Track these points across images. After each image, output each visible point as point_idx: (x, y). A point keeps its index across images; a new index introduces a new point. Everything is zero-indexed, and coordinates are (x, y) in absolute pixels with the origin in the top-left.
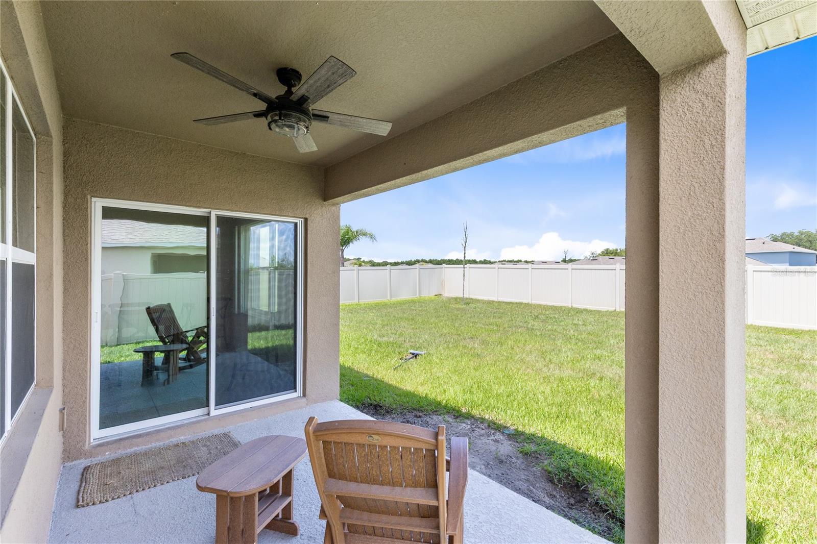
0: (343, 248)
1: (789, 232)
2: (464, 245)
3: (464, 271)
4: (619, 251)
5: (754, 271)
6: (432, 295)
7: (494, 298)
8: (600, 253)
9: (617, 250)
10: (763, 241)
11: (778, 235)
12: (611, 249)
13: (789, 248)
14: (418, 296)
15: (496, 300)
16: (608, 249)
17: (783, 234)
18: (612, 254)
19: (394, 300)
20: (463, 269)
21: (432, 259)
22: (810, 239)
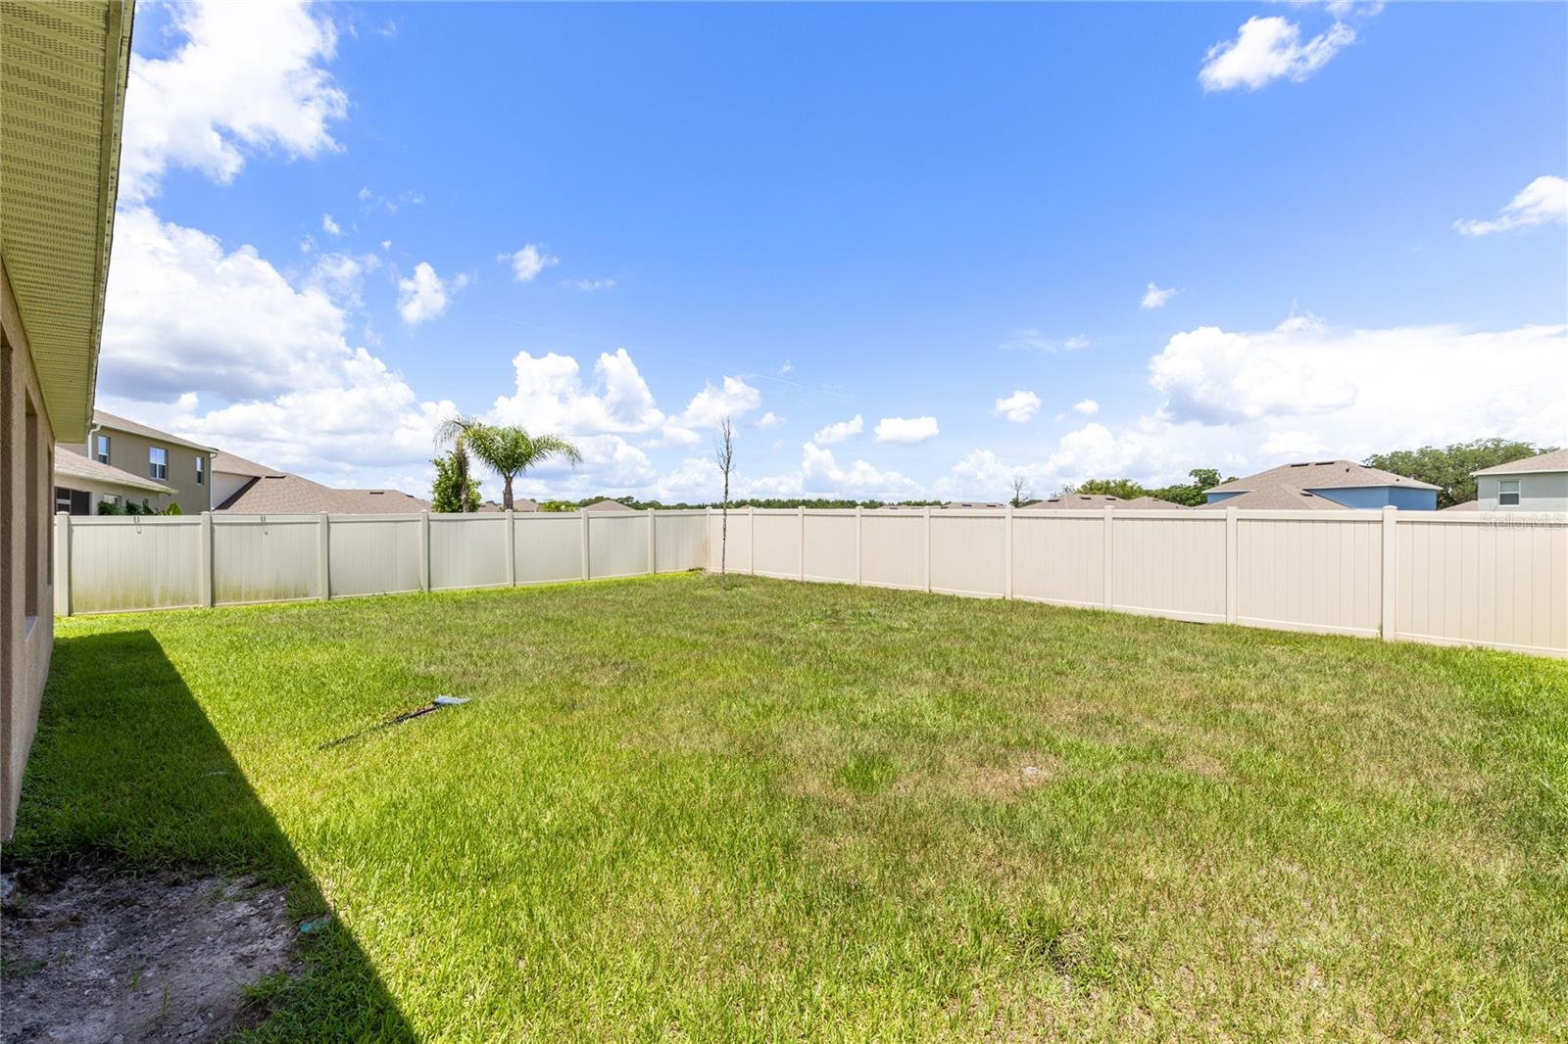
0: (511, 475)
1: (1404, 452)
2: (725, 467)
3: (725, 520)
4: (1112, 484)
5: (1238, 520)
6: (682, 570)
7: (795, 575)
8: (1080, 488)
9: (1108, 483)
10: (1347, 467)
11: (1385, 456)
12: (1098, 481)
13: (1389, 479)
14: (650, 571)
15: (800, 579)
16: (1092, 482)
17: (1395, 454)
18: (1099, 490)
19: (595, 579)
20: (723, 517)
21: (771, 499)
22: (1438, 464)
